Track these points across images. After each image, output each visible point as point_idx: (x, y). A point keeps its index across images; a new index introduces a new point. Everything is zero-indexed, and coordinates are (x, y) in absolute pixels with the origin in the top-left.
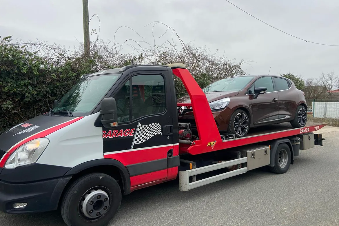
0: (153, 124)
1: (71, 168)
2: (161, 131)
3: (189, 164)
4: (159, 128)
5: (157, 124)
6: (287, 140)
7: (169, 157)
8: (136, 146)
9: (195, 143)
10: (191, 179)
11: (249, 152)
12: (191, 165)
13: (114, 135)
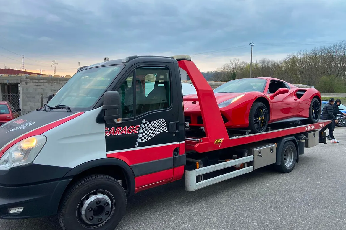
0: (158, 121)
1: (72, 169)
2: (166, 128)
3: (196, 163)
4: (164, 124)
5: (163, 120)
6: (293, 138)
7: (175, 155)
8: (141, 144)
9: (202, 141)
10: (198, 179)
11: (256, 150)
12: (198, 164)
13: (117, 132)
